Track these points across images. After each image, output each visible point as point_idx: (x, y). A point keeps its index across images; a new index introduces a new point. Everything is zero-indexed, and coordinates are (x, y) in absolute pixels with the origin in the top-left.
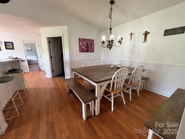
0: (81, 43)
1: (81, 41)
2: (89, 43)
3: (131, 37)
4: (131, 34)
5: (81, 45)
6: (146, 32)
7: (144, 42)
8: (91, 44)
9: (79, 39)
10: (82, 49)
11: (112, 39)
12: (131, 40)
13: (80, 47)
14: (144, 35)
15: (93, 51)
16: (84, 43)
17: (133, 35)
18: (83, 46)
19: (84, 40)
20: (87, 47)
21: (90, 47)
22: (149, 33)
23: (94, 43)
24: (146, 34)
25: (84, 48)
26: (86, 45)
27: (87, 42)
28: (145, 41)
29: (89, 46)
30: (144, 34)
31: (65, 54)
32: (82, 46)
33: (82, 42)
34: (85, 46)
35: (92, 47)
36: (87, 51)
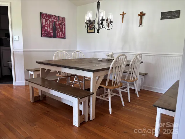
0: (44, 21)
1: (44, 18)
2: (57, 23)
3: (123, 18)
4: (123, 14)
5: (44, 24)
6: (142, 13)
7: (139, 26)
8: (62, 24)
9: (41, 13)
10: (45, 31)
11: (102, 17)
12: (123, 22)
13: (42, 27)
14: (139, 17)
15: (64, 37)
16: (48, 22)
17: (125, 15)
18: (48, 27)
19: (49, 16)
20: (54, 29)
21: (59, 30)
22: (144, 14)
23: (65, 23)
24: (142, 15)
25: (49, 29)
26: (53, 26)
27: (55, 21)
28: (141, 24)
29: (58, 27)
30: (139, 15)
31: (14, 39)
32: (45, 26)
33: (46, 20)
34: (51, 27)
35: (62, 30)
36: (55, 36)
